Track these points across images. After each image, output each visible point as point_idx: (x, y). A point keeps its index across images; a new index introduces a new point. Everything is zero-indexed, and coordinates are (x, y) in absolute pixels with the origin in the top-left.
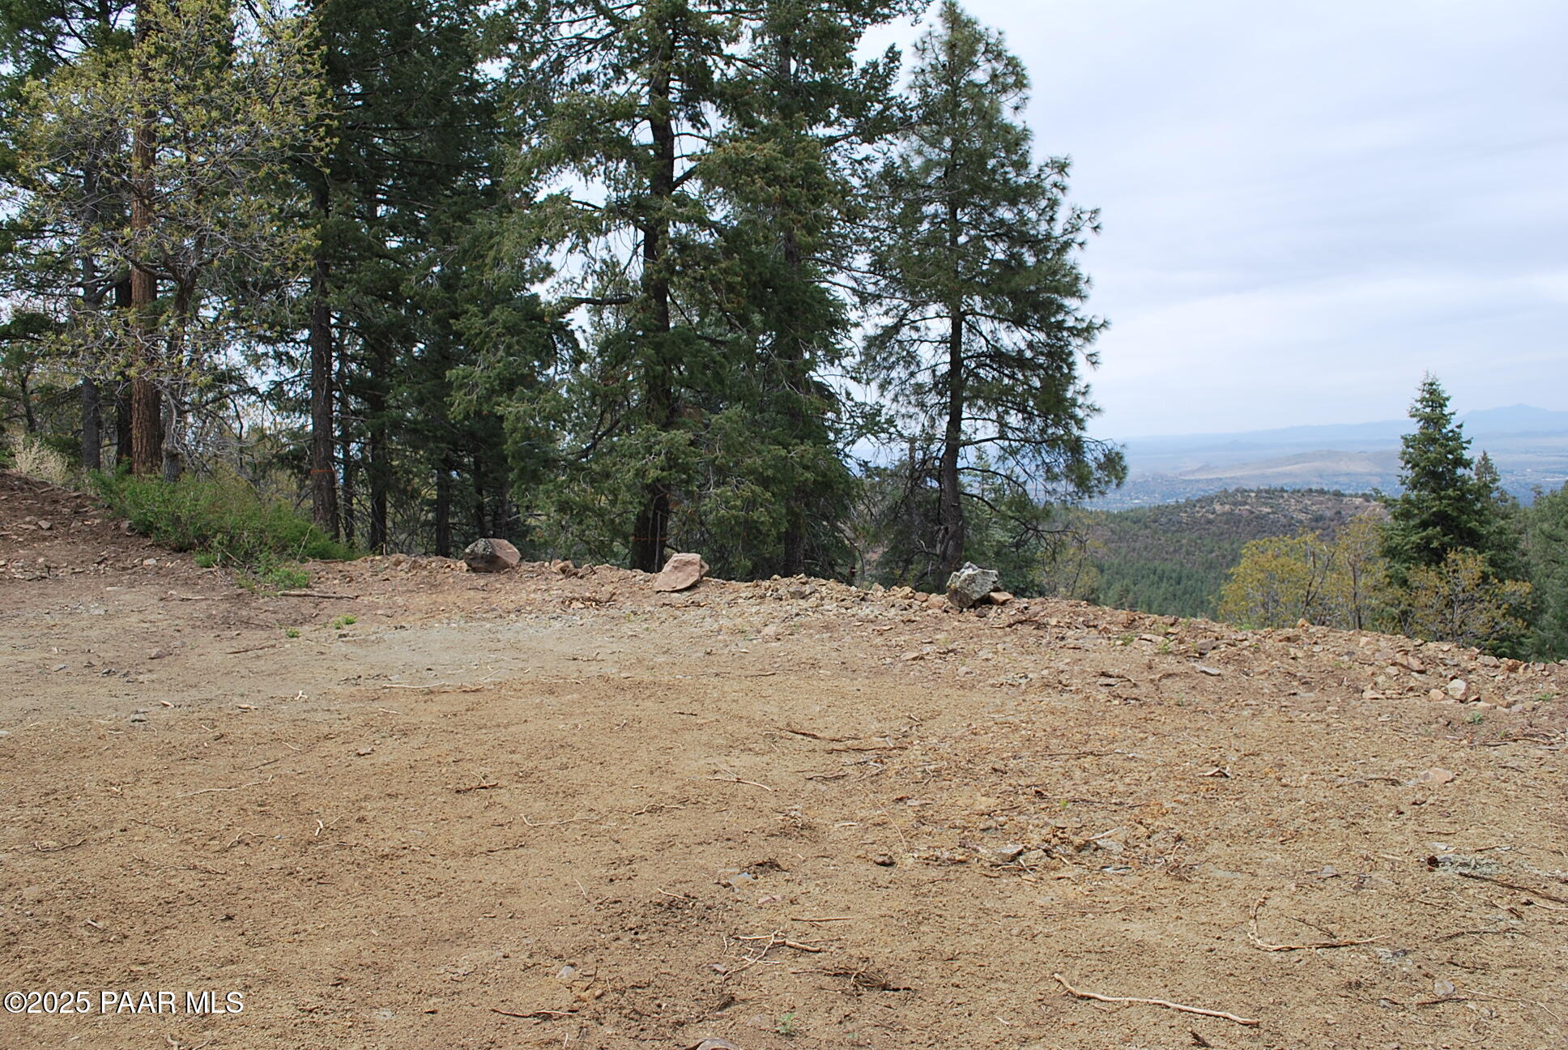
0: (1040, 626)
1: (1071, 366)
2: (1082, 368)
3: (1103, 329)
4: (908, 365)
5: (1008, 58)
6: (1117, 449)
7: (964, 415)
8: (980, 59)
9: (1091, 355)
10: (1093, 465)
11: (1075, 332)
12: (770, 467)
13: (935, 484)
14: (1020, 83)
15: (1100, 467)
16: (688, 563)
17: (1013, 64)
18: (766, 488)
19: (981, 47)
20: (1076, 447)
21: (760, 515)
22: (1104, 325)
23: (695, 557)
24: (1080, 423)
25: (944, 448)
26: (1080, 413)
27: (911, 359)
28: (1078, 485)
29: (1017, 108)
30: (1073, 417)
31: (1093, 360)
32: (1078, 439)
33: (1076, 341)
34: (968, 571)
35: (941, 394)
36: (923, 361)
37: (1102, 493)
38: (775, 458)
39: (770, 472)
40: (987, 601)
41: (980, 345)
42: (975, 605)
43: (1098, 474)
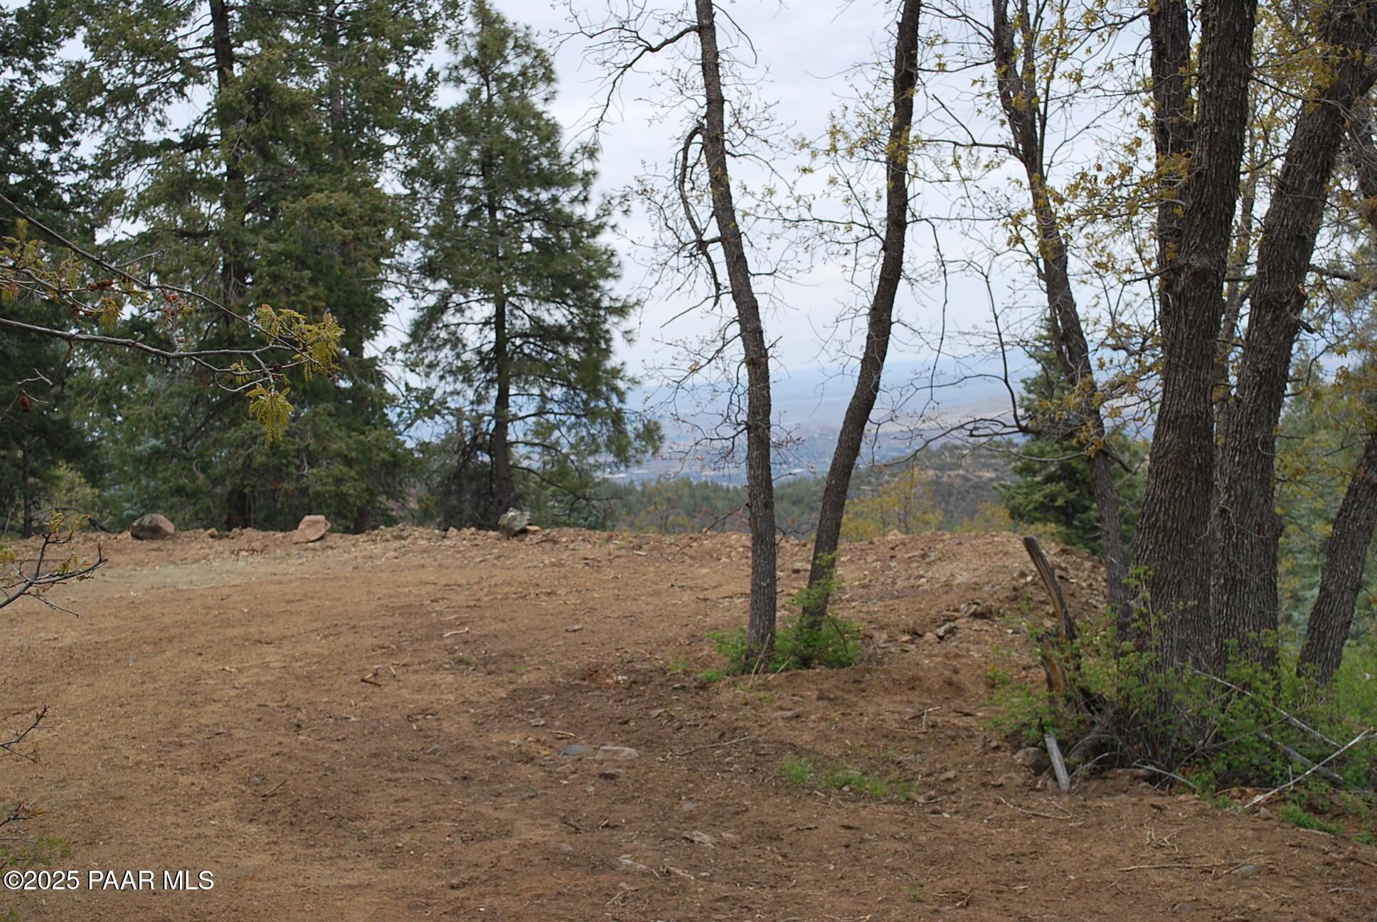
0: (555, 542)
1: (608, 341)
2: (618, 343)
3: (637, 308)
4: (454, 347)
5: (537, 51)
6: (655, 419)
7: (512, 391)
8: (510, 53)
9: (626, 332)
10: (632, 435)
11: (611, 311)
12: (353, 449)
13: (487, 458)
14: (549, 77)
15: (638, 436)
16: (317, 522)
17: (541, 57)
18: (351, 468)
19: (511, 44)
20: (617, 418)
21: (348, 488)
22: (638, 303)
23: (321, 518)
24: (621, 396)
25: (493, 422)
26: (621, 385)
27: (456, 342)
28: (617, 455)
29: (546, 100)
30: (615, 389)
31: (628, 336)
32: (619, 411)
33: (613, 319)
34: (511, 514)
35: (487, 370)
36: (470, 343)
37: (639, 462)
38: (356, 442)
39: (354, 454)
40: (524, 531)
41: (522, 323)
42: (516, 534)
43: (637, 444)
